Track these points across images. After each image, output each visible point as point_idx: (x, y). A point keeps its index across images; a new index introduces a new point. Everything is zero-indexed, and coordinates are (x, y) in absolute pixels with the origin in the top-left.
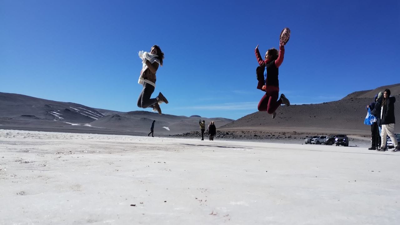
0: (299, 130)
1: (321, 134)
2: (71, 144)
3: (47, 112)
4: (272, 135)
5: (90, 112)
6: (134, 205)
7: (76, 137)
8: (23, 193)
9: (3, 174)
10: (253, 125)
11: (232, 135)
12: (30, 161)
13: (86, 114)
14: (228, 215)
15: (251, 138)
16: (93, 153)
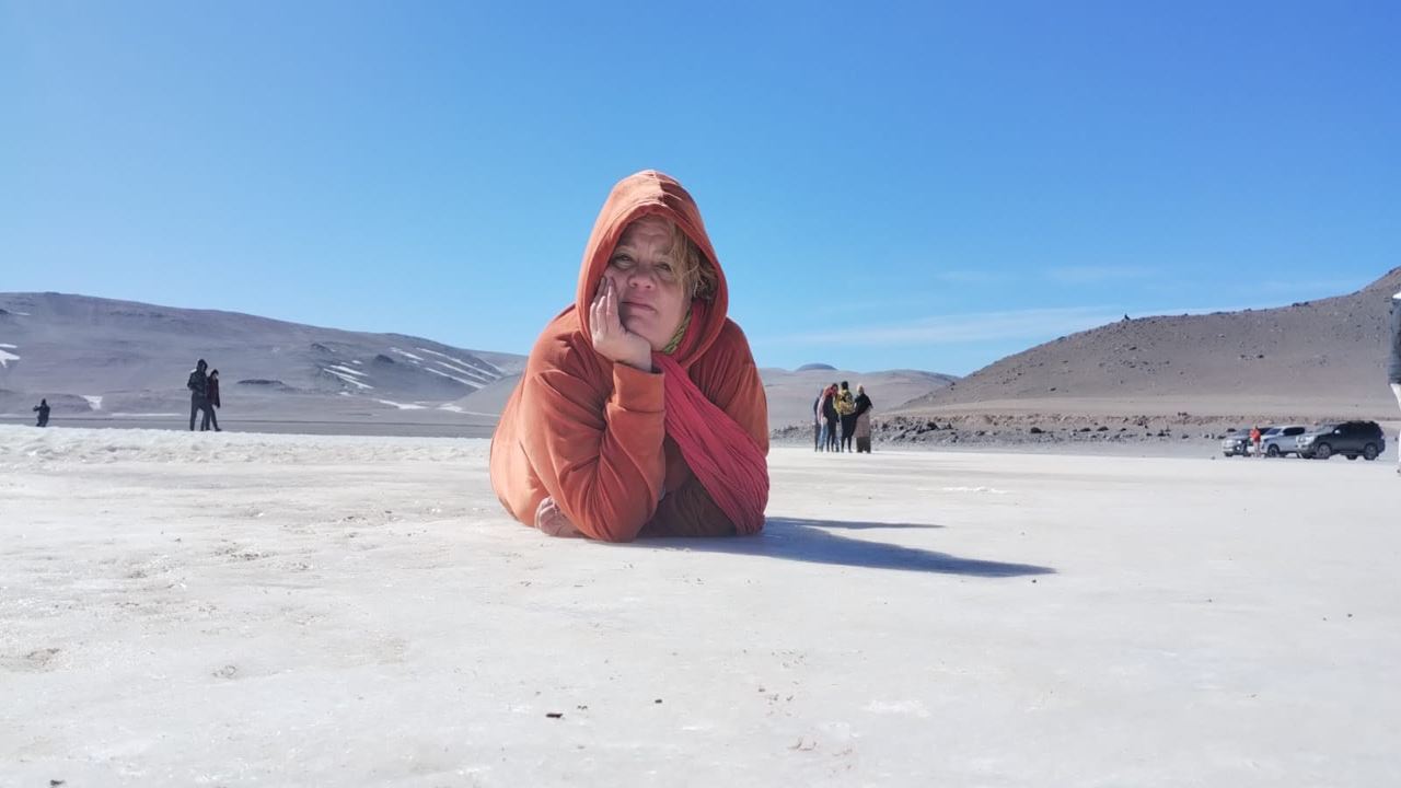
0: (1199, 405)
1: (1284, 420)
2: (394, 481)
3: (319, 367)
4: (1098, 427)
5: (455, 364)
6: (558, 716)
7: (412, 453)
8: (231, 672)
9: (176, 602)
10: (1025, 393)
11: (949, 432)
12: (259, 553)
13: (444, 370)
14: (851, 751)
15: (1020, 441)
16: (459, 516)
